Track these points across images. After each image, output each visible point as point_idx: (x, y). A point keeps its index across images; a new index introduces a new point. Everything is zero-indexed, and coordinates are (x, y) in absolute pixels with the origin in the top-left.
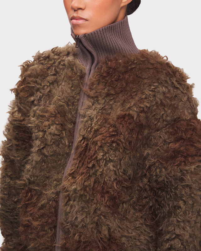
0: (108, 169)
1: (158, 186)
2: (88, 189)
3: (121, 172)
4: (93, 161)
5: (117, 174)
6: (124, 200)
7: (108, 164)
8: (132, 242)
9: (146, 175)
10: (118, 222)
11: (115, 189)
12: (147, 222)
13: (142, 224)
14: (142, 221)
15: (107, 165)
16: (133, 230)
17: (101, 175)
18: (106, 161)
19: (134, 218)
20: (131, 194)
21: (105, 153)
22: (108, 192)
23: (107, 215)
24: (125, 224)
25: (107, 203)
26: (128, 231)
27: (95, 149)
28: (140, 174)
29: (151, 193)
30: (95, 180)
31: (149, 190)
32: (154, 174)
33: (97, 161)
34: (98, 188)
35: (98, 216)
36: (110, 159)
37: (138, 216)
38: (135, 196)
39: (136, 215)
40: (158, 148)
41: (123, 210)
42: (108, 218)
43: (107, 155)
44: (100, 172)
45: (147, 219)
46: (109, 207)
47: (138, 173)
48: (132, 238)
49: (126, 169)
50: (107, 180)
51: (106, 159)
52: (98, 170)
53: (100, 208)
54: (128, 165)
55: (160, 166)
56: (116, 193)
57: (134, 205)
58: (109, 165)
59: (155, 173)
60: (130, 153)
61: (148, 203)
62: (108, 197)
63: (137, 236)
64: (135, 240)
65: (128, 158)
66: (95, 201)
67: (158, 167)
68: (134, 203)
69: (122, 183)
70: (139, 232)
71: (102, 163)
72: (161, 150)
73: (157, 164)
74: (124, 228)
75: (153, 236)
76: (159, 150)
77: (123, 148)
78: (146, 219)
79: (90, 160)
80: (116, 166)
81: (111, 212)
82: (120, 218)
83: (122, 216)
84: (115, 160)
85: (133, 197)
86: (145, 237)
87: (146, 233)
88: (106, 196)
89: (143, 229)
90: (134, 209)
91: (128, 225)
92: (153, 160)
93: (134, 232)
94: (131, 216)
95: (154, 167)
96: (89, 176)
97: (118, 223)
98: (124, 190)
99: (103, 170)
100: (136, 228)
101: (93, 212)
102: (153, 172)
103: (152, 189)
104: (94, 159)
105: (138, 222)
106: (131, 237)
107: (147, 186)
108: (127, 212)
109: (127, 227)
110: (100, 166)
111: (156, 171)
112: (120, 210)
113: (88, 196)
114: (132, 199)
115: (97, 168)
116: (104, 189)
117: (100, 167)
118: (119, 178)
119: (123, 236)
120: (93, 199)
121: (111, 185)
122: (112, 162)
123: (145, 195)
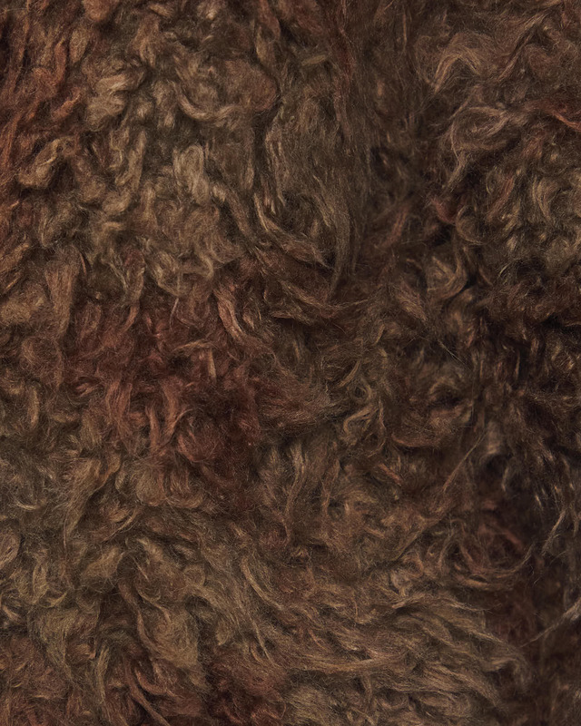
0: (173, 197)
1: (540, 309)
2: (28, 353)
3: (267, 212)
4: (55, 143)
5: (243, 227)
6: (298, 416)
7: (169, 162)
8: (371, 714)
9: (445, 234)
10: (257, 578)
11: (232, 343)
12: (468, 574)
13: (432, 586)
14: (433, 565)
15: (166, 170)
16: (368, 629)
17: (120, 239)
18: (155, 136)
19: (371, 548)
20: (342, 375)
21: (141, 75)
22: (178, 364)
23: (185, 530)
24: (307, 595)
25: (181, 440)
26: (331, 639)
27: (68, 50)
28: (398, 227)
29: (491, 362)
30: (80, 281)
31: (476, 343)
32: (512, 219)
33: (88, 138)
34: (110, 341)
35: (118, 541)
36: (181, 117)
37: (398, 529)
38: (372, 384)
39: (382, 527)
40: (538, 28)
41: (290, 492)
42: (188, 552)
43: (160, 93)
44: (117, 219)
45: (464, 551)
46: (195, 472)
47: (385, 226)
48: (369, 686)
49: (305, 192)
50: (171, 279)
51: (148, 122)
52: (96, 205)
53: (127, 487)
54: (310, 159)
55: (554, 157)
56: (240, 372)
57: (372, 453)
58: (178, 164)
59: (516, 210)
60: (327, 66)
61: (467, 433)
62: (185, 398)
63: (400, 671)
64: (385, 705)
65: (316, 106)
66: (90, 434)
67: (535, 169)
68: (369, 437)
69: (278, 295)
70: (412, 643)
71: (126, 154)
72: (557, 38)
73: (532, 147)
74: (303, 618)
75: (516, 670)
76: (539, 38)
77: (276, 29)
78: (457, 550)
79: (35, 138)
80: (230, 169)
81: (210, 508)
82: (268, 555)
83: (283, 535)
84: (218, 125)
85: (358, 393)
86: (462, 677)
87: (463, 649)
88: (171, 390)
89: (444, 621)
90: (370, 479)
91: (335, 598)
92: (501, 119)
93: (382, 645)
94: (350, 532)
95: (510, 170)
96: (35, 253)
97: (257, 588)
98: (291, 349)
99: (135, 204)
100: (391, 619)
101: (78, 514)
102: (499, 203)
103: (495, 331)
104: (64, 127)
105: (402, 571)
106: (358, 685)
107: (457, 316)
108: (318, 509)
109: (327, 612)
110: (109, 178)
111: (527, 199)
112: (267, 495)
113: (35, 401)
114: (353, 407)
115: (92, 190)
116: (153, 342)
117: (111, 185)
118: (253, 257)
119: (299, 679)
120: (75, 427)
121: (200, 314)
122: (202, 144)
123: (446, 377)
